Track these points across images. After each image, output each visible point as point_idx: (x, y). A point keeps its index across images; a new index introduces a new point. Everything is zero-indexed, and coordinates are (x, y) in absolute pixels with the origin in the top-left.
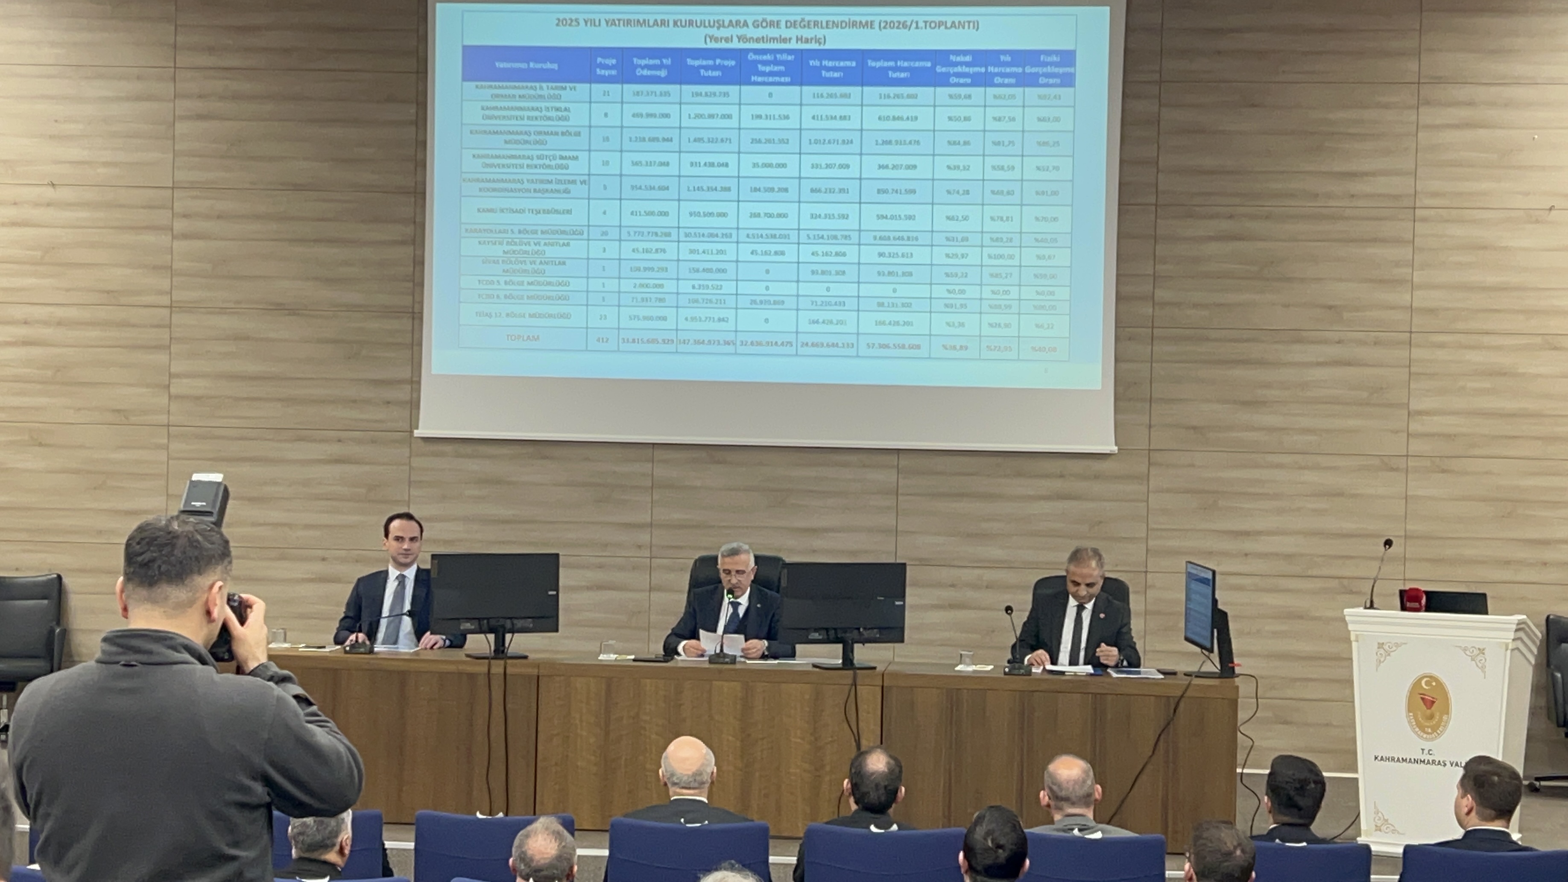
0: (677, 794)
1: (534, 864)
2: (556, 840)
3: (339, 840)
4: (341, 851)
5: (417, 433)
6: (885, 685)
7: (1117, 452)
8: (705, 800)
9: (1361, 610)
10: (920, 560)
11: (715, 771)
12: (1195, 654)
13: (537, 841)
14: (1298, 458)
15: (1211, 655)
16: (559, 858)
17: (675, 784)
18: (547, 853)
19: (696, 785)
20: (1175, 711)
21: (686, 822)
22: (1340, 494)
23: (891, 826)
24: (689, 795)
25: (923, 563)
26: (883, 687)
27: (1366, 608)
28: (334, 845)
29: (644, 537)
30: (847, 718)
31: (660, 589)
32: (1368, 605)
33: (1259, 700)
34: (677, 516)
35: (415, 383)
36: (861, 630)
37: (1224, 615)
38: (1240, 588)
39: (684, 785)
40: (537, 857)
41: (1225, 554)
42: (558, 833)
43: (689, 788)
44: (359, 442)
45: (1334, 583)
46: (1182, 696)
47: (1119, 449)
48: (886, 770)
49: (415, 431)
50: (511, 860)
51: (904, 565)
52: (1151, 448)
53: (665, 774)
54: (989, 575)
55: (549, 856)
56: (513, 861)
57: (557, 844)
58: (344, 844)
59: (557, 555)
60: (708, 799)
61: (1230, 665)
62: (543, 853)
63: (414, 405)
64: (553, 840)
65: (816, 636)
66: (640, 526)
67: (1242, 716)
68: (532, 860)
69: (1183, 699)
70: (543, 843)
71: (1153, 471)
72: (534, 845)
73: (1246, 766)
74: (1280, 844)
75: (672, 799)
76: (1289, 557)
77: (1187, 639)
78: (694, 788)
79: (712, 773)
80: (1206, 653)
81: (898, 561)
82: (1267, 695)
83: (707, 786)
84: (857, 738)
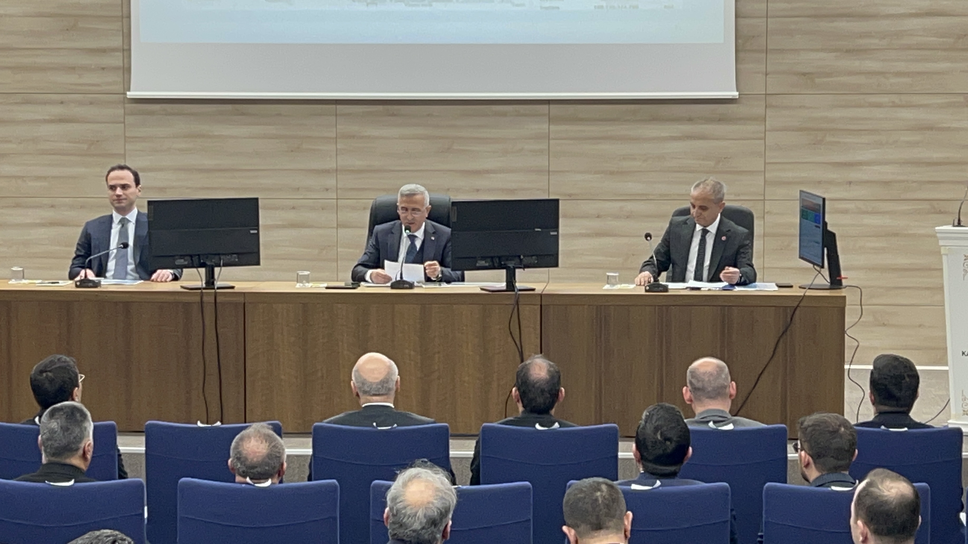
0: (367, 402)
1: (248, 463)
2: (266, 442)
3: (82, 445)
4: (84, 456)
5: (130, 94)
6: (543, 303)
7: (738, 97)
8: (392, 405)
9: (950, 228)
10: (570, 195)
11: (399, 379)
12: (807, 269)
13: (250, 442)
14: (895, 99)
15: (822, 270)
16: (269, 456)
17: (365, 392)
18: (259, 452)
19: (383, 392)
20: (791, 319)
21: (378, 425)
22: (931, 128)
23: (553, 423)
24: (377, 402)
25: (572, 198)
26: (541, 306)
27: (954, 226)
28: (77, 450)
29: (331, 182)
30: (511, 333)
31: (345, 226)
32: (956, 223)
33: (863, 307)
34: (358, 163)
35: (127, 51)
36: (522, 257)
37: (833, 235)
38: (845, 212)
39: (373, 392)
40: (250, 457)
41: (830, 183)
42: (269, 436)
43: (379, 395)
44: (81, 103)
45: (926, 206)
46: (798, 306)
47: (739, 95)
48: (548, 377)
49: (128, 93)
50: (230, 461)
51: (557, 201)
52: (768, 92)
53: (356, 384)
54: (629, 206)
55: (261, 454)
56: (232, 461)
57: (268, 444)
58: (86, 449)
59: (257, 200)
60: (394, 405)
61: (838, 278)
62: (256, 452)
63: (127, 70)
64: (264, 441)
65: (482, 263)
66: (327, 172)
67: (849, 320)
68: (246, 459)
69: (798, 309)
70: (256, 444)
71: (769, 113)
72: (248, 446)
73: (853, 363)
74: (884, 430)
75: (363, 406)
76: (886, 183)
77: (801, 258)
78: (382, 395)
79: (397, 382)
80: (818, 268)
81: (552, 197)
82: (868, 303)
83: (393, 393)
84: (520, 350)
